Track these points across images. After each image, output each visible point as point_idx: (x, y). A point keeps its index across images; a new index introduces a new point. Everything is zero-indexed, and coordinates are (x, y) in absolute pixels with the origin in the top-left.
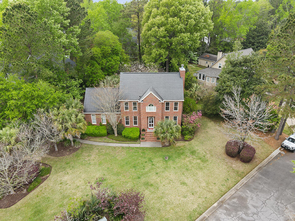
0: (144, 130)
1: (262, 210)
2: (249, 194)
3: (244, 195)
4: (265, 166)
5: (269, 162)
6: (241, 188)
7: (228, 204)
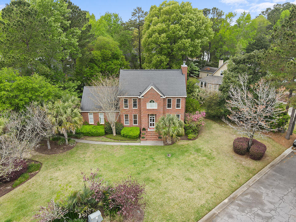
0: (144, 129)
1: (280, 206)
2: (263, 190)
3: (257, 191)
4: (278, 164)
5: (282, 160)
6: (254, 185)
7: (241, 200)
